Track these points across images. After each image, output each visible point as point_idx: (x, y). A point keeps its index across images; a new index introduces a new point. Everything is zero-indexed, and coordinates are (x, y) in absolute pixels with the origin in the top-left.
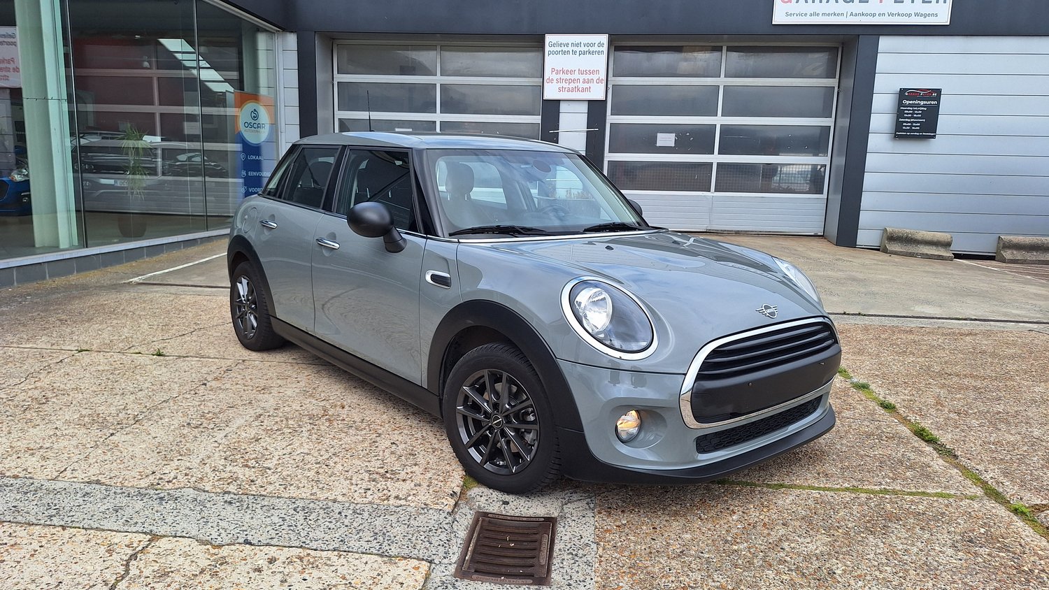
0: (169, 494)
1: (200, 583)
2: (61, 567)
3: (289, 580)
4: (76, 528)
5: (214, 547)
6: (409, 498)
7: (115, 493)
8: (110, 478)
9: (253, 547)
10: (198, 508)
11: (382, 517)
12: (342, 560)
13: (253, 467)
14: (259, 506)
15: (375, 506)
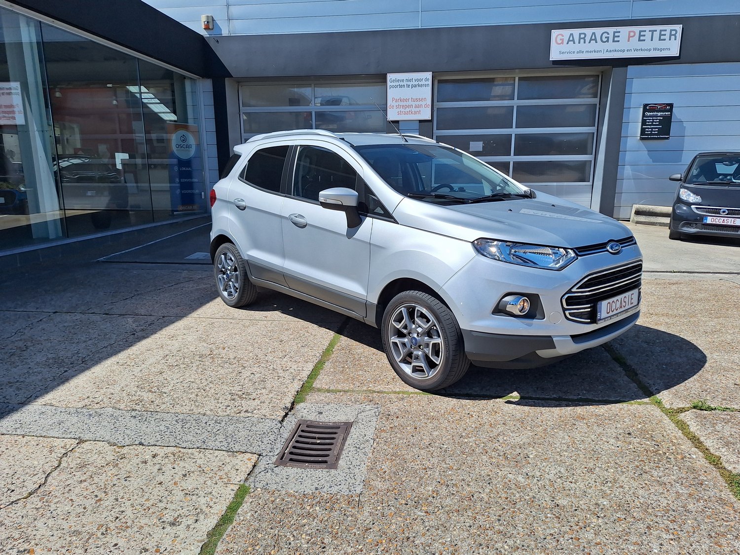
0: (96, 412)
1: (105, 471)
2: (17, 463)
3: (164, 469)
4: (31, 436)
5: (119, 447)
6: (255, 412)
7: (61, 412)
8: (60, 402)
9: (144, 447)
10: (113, 421)
11: (234, 425)
12: (201, 455)
13: (155, 392)
14: (153, 419)
15: (230, 418)
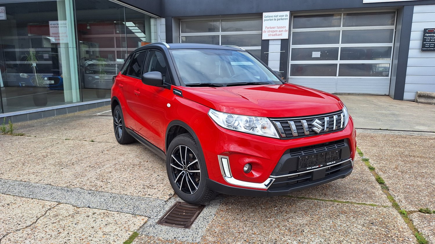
0: (71, 189)
1: (67, 219)
2: (26, 211)
3: (97, 220)
4: (36, 199)
5: (77, 208)
6: (153, 195)
7: (54, 188)
8: (55, 183)
9: (90, 209)
10: (78, 195)
11: (140, 201)
12: (118, 215)
13: (104, 182)
14: (99, 195)
15: (139, 197)
